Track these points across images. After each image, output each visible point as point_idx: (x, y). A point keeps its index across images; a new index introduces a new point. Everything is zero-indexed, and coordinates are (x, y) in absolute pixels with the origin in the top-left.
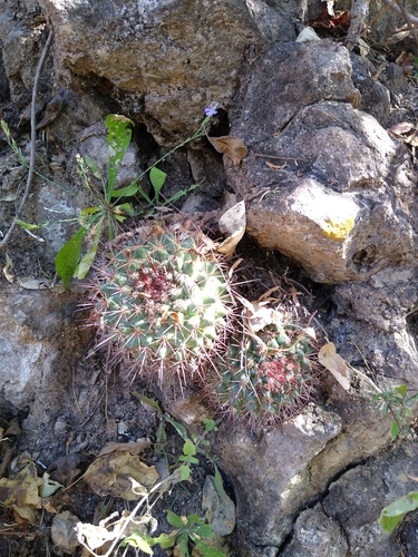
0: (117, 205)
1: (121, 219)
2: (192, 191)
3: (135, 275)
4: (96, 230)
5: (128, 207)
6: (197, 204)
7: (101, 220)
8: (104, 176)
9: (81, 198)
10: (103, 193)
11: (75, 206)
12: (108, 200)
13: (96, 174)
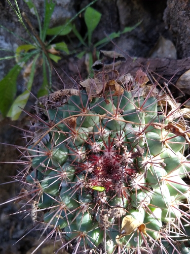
0: (53, 43)
1: (56, 59)
2: (124, 34)
3: (81, 153)
4: (29, 69)
5: (63, 46)
6: (130, 48)
7: (36, 59)
8: (41, 14)
9: (17, 34)
10: (38, 30)
11: (12, 42)
12: (42, 38)
13: (33, 11)
